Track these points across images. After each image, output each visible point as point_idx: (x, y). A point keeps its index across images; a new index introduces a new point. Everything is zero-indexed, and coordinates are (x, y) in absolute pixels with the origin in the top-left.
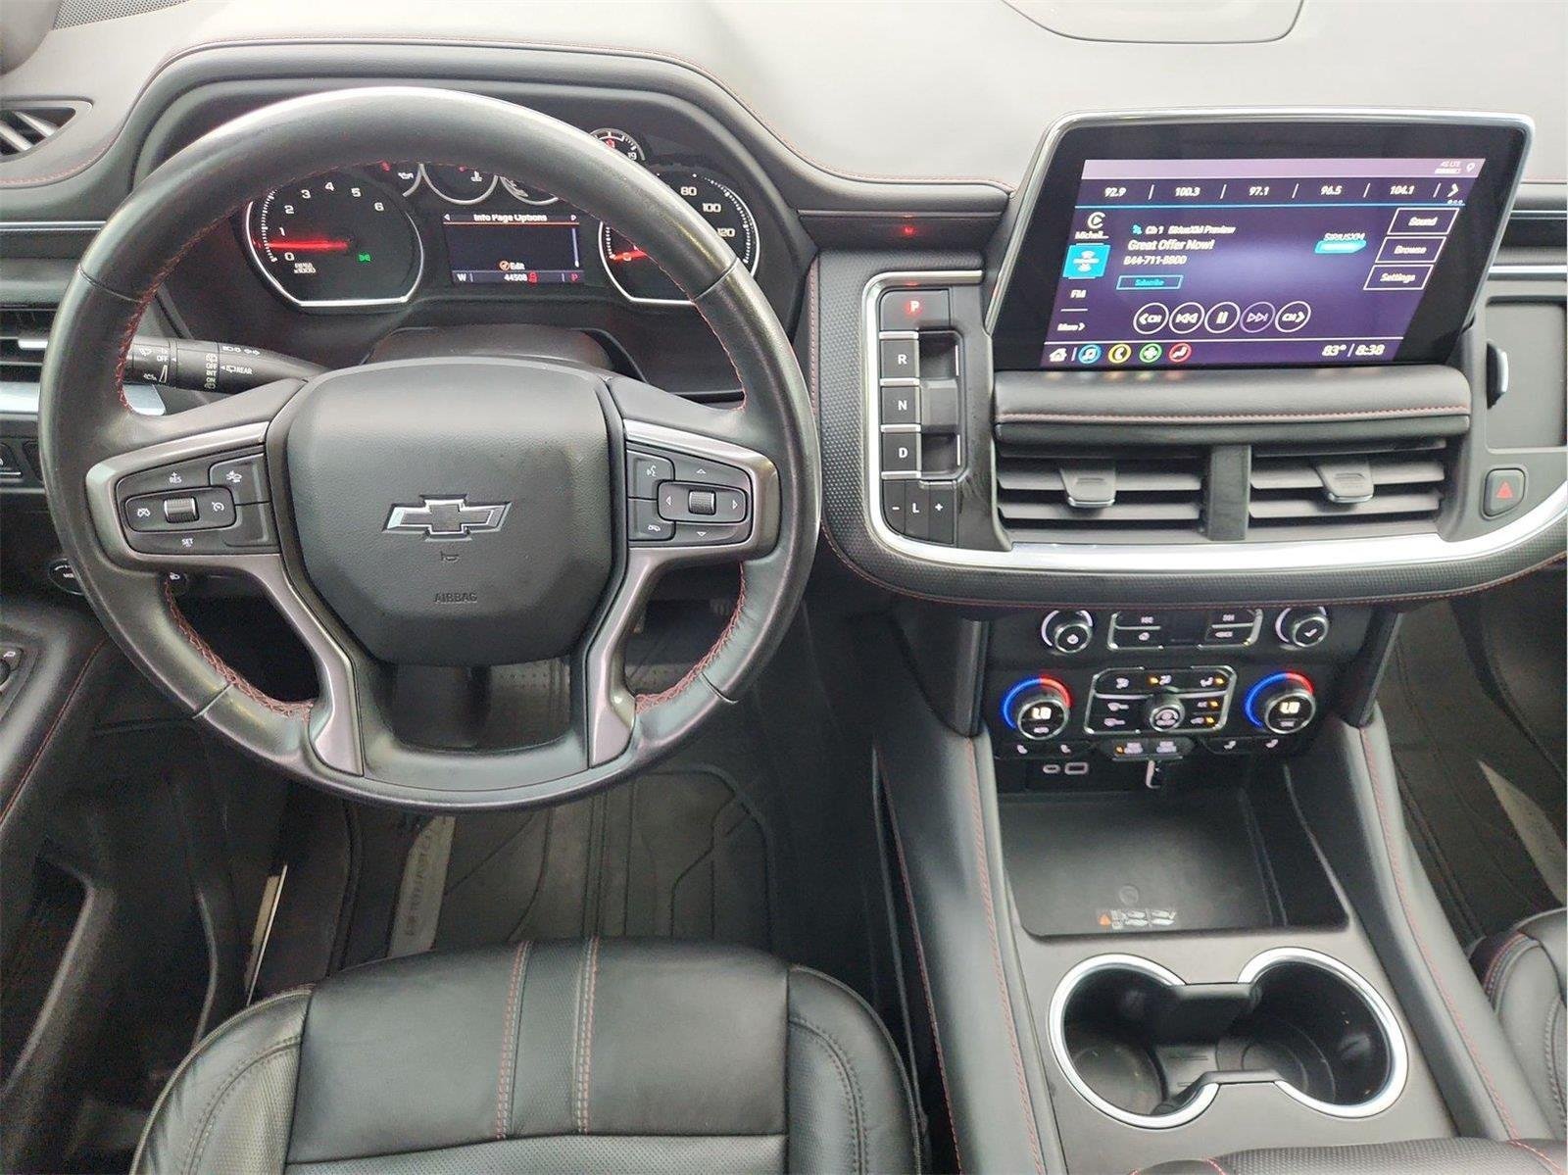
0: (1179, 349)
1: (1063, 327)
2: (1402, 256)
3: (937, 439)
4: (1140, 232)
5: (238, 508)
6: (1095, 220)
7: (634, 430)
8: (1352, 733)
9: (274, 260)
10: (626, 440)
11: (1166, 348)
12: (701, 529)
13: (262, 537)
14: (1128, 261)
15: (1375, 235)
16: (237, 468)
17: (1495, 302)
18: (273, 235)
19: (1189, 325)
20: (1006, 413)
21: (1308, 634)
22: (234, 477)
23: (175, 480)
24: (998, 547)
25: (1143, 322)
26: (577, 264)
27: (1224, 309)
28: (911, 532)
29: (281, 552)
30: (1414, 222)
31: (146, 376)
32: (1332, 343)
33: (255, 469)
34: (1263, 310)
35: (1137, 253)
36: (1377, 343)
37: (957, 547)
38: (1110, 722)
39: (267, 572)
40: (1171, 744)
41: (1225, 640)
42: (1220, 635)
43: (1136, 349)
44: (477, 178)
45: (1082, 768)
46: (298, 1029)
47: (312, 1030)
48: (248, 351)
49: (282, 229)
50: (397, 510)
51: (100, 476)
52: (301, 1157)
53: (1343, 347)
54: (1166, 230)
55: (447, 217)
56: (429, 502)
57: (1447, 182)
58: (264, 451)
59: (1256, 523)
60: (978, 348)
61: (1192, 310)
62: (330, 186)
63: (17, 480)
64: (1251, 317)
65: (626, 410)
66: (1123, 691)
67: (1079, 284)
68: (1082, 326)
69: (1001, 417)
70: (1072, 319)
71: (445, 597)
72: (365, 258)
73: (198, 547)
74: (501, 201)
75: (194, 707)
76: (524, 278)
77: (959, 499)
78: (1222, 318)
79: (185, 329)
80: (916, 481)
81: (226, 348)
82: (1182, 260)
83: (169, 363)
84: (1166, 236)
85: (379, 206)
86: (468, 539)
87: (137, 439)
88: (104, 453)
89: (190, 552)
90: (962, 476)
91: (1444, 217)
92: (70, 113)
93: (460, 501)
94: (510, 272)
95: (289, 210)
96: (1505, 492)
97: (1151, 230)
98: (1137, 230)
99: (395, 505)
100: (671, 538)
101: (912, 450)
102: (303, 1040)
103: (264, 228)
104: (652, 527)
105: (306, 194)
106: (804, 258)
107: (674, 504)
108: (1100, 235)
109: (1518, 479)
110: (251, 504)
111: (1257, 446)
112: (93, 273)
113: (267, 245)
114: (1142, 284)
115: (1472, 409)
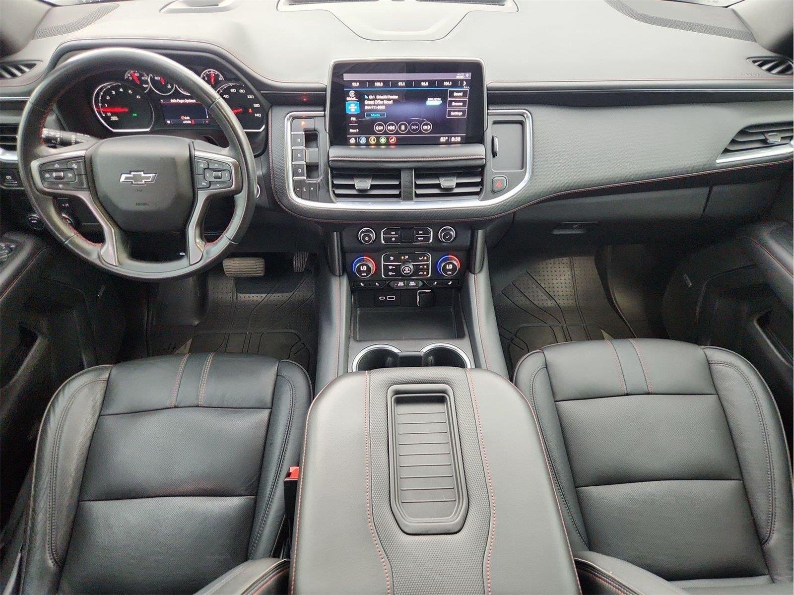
0: (392, 139)
1: (351, 131)
2: (455, 106)
3: (312, 168)
4: (367, 98)
5: (76, 176)
6: (352, 93)
7: (197, 154)
8: (472, 276)
9: (104, 115)
10: (195, 156)
11: (388, 139)
12: (218, 183)
13: (83, 186)
14: (366, 108)
15: (444, 99)
16: (76, 163)
17: (495, 123)
18: (103, 106)
19: (392, 131)
20: (332, 157)
21: (447, 237)
22: (75, 166)
23: (57, 166)
24: (332, 202)
25: (377, 129)
26: (207, 117)
27: (403, 124)
28: (304, 197)
29: (90, 191)
30: (455, 94)
31: (53, 141)
32: (443, 136)
33: (81, 164)
34: (416, 125)
35: (369, 105)
36: (458, 136)
37: (319, 202)
38: (390, 274)
39: (85, 196)
40: (414, 282)
41: (421, 241)
42: (420, 239)
43: (378, 139)
44: (169, 86)
45: (393, 298)
46: (107, 376)
47: (112, 376)
48: (86, 135)
49: (106, 105)
50: (123, 175)
51: (35, 164)
52: (105, 413)
53: (447, 138)
54: (376, 97)
55: (162, 101)
56: (132, 173)
57: (462, 81)
58: (85, 159)
59: (417, 196)
60: (324, 137)
61: (392, 125)
62: (121, 90)
63: (16, 185)
64: (413, 127)
65: (196, 148)
66: (392, 261)
67: (353, 116)
68: (358, 130)
69: (330, 159)
70: (354, 128)
71: (140, 204)
72: (135, 115)
73: (65, 188)
74: (177, 95)
75: (64, 240)
76: (190, 122)
77: (318, 186)
78: (403, 127)
79: (66, 128)
80: (304, 180)
81: (78, 134)
82: (383, 107)
83: (60, 138)
84: (375, 99)
85: (138, 97)
86: (145, 185)
87: (45, 154)
88: (36, 157)
89: (61, 189)
90: (319, 180)
91: (465, 93)
92: (35, 65)
93: (142, 173)
94: (185, 120)
95: (108, 98)
96: (499, 184)
97: (371, 97)
98: (366, 97)
99: (122, 174)
100: (209, 187)
101: (303, 170)
102: (108, 380)
103: (100, 104)
104: (203, 184)
105: (114, 92)
106: (266, 108)
107: (210, 176)
108: (355, 99)
109: (503, 180)
110: (80, 175)
111: (416, 169)
112: (33, 102)
113: (101, 110)
114: (373, 116)
115: (486, 157)
